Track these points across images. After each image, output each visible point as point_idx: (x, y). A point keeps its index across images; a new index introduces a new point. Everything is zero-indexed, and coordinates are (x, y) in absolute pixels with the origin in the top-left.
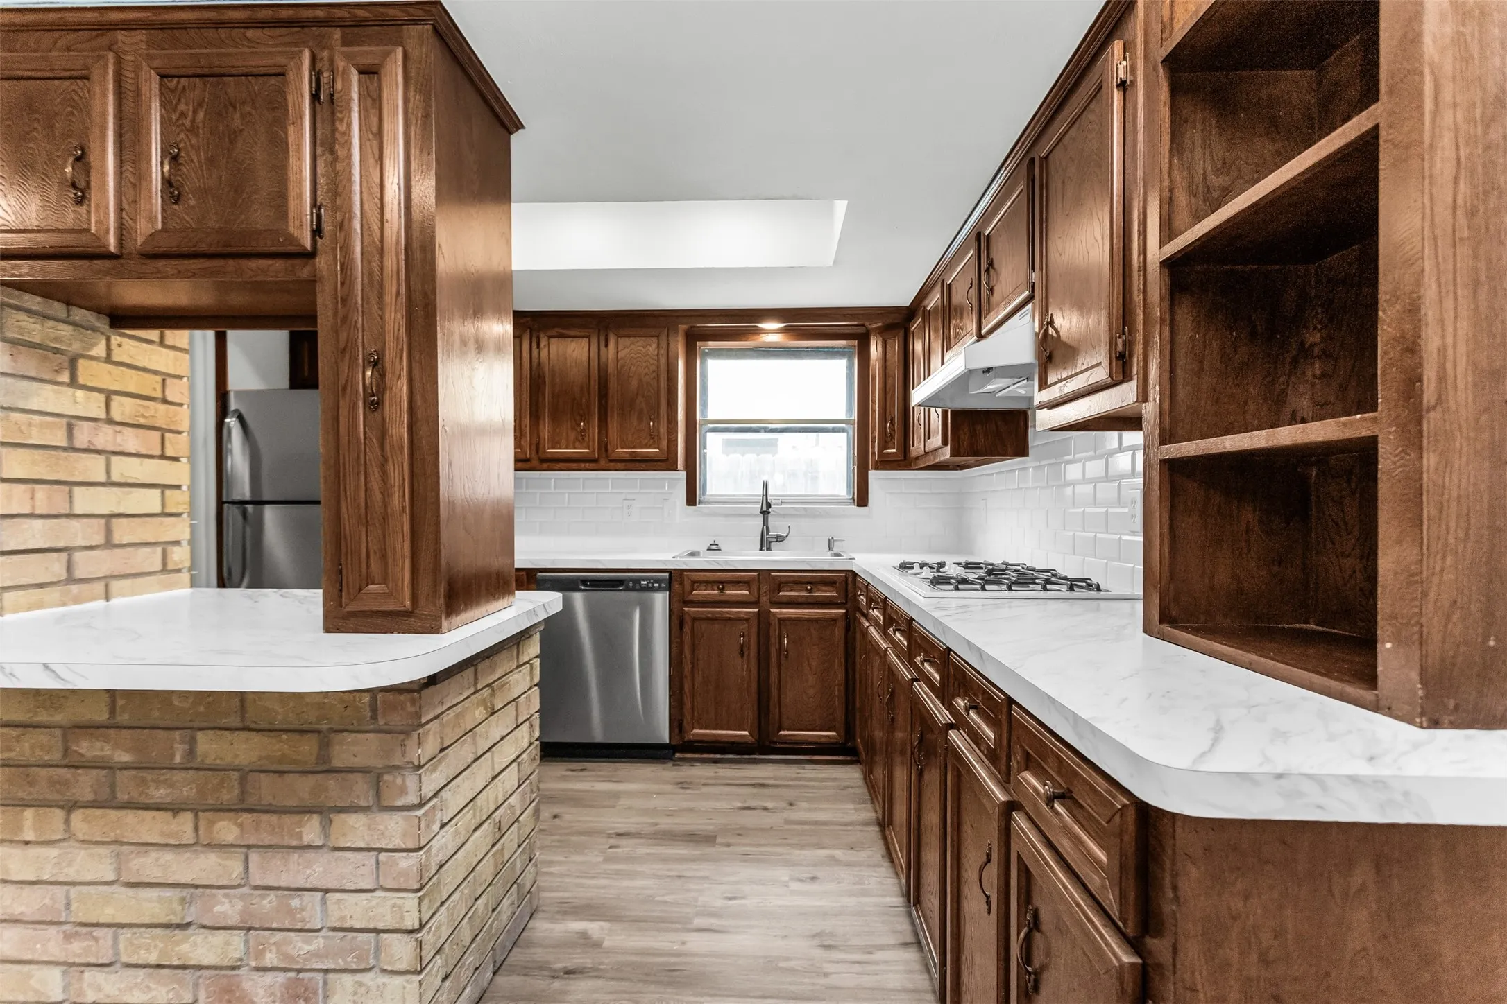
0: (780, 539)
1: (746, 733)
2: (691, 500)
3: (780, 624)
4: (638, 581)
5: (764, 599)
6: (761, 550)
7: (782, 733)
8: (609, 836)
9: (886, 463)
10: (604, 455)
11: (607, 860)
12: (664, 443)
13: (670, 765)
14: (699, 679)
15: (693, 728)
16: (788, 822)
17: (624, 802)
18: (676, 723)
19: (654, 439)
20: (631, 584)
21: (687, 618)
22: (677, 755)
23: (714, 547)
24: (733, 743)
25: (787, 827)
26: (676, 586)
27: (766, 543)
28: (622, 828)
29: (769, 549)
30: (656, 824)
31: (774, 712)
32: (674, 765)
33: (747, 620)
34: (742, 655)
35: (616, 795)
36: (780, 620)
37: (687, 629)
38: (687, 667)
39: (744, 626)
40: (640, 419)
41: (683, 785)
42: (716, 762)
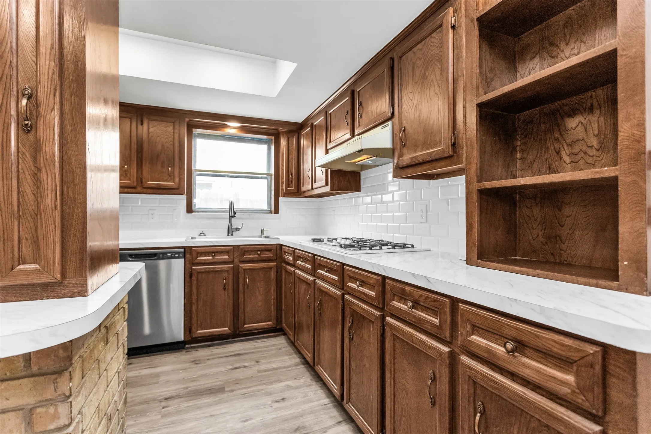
0: (237, 230)
1: (227, 329)
2: (190, 209)
3: (244, 272)
4: (165, 253)
5: (236, 260)
6: (228, 235)
7: (245, 326)
8: (160, 401)
9: (288, 194)
10: (140, 185)
11: (164, 416)
12: (177, 180)
13: (184, 352)
14: (201, 304)
15: (197, 331)
16: (259, 372)
17: (162, 378)
18: (188, 328)
19: (171, 177)
20: (161, 255)
21: (194, 272)
22: (187, 346)
23: (203, 235)
24: (219, 335)
25: (260, 374)
26: (188, 256)
27: (231, 231)
28: (168, 395)
29: (232, 235)
30: (187, 388)
31: (241, 315)
32: (187, 352)
33: (227, 271)
34: (225, 289)
35: (157, 375)
36: (244, 270)
37: (194, 278)
38: (194, 297)
39: (225, 275)
40: (162, 166)
41: (196, 362)
42: (209, 346)
